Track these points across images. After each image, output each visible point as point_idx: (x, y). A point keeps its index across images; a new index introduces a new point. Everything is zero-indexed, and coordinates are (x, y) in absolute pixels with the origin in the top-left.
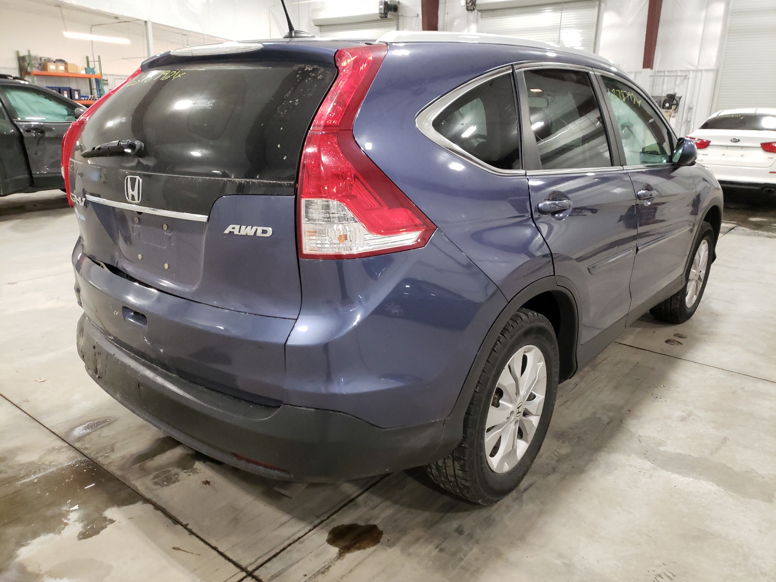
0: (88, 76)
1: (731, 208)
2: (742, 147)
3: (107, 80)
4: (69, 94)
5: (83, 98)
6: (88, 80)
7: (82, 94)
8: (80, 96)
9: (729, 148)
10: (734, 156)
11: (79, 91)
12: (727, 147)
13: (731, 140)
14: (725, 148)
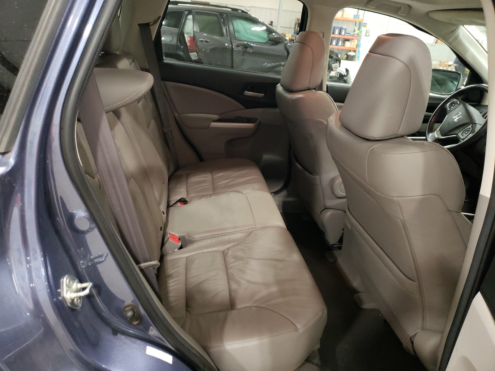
0: (355, 20)
3: (366, 24)
4: (339, 32)
5: (347, 35)
6: (355, 23)
7: (347, 32)
8: (345, 33)
11: (345, 30)
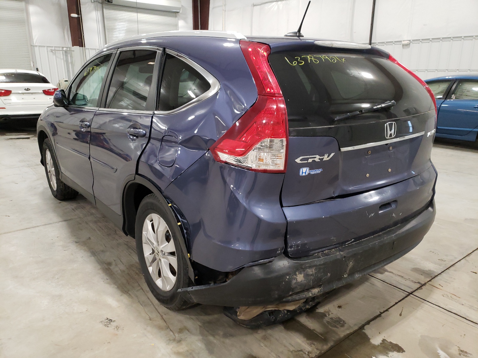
1: (32, 131)
2: (32, 93)
9: (24, 94)
10: (29, 99)
12: (23, 93)
13: (25, 90)
14: (22, 94)
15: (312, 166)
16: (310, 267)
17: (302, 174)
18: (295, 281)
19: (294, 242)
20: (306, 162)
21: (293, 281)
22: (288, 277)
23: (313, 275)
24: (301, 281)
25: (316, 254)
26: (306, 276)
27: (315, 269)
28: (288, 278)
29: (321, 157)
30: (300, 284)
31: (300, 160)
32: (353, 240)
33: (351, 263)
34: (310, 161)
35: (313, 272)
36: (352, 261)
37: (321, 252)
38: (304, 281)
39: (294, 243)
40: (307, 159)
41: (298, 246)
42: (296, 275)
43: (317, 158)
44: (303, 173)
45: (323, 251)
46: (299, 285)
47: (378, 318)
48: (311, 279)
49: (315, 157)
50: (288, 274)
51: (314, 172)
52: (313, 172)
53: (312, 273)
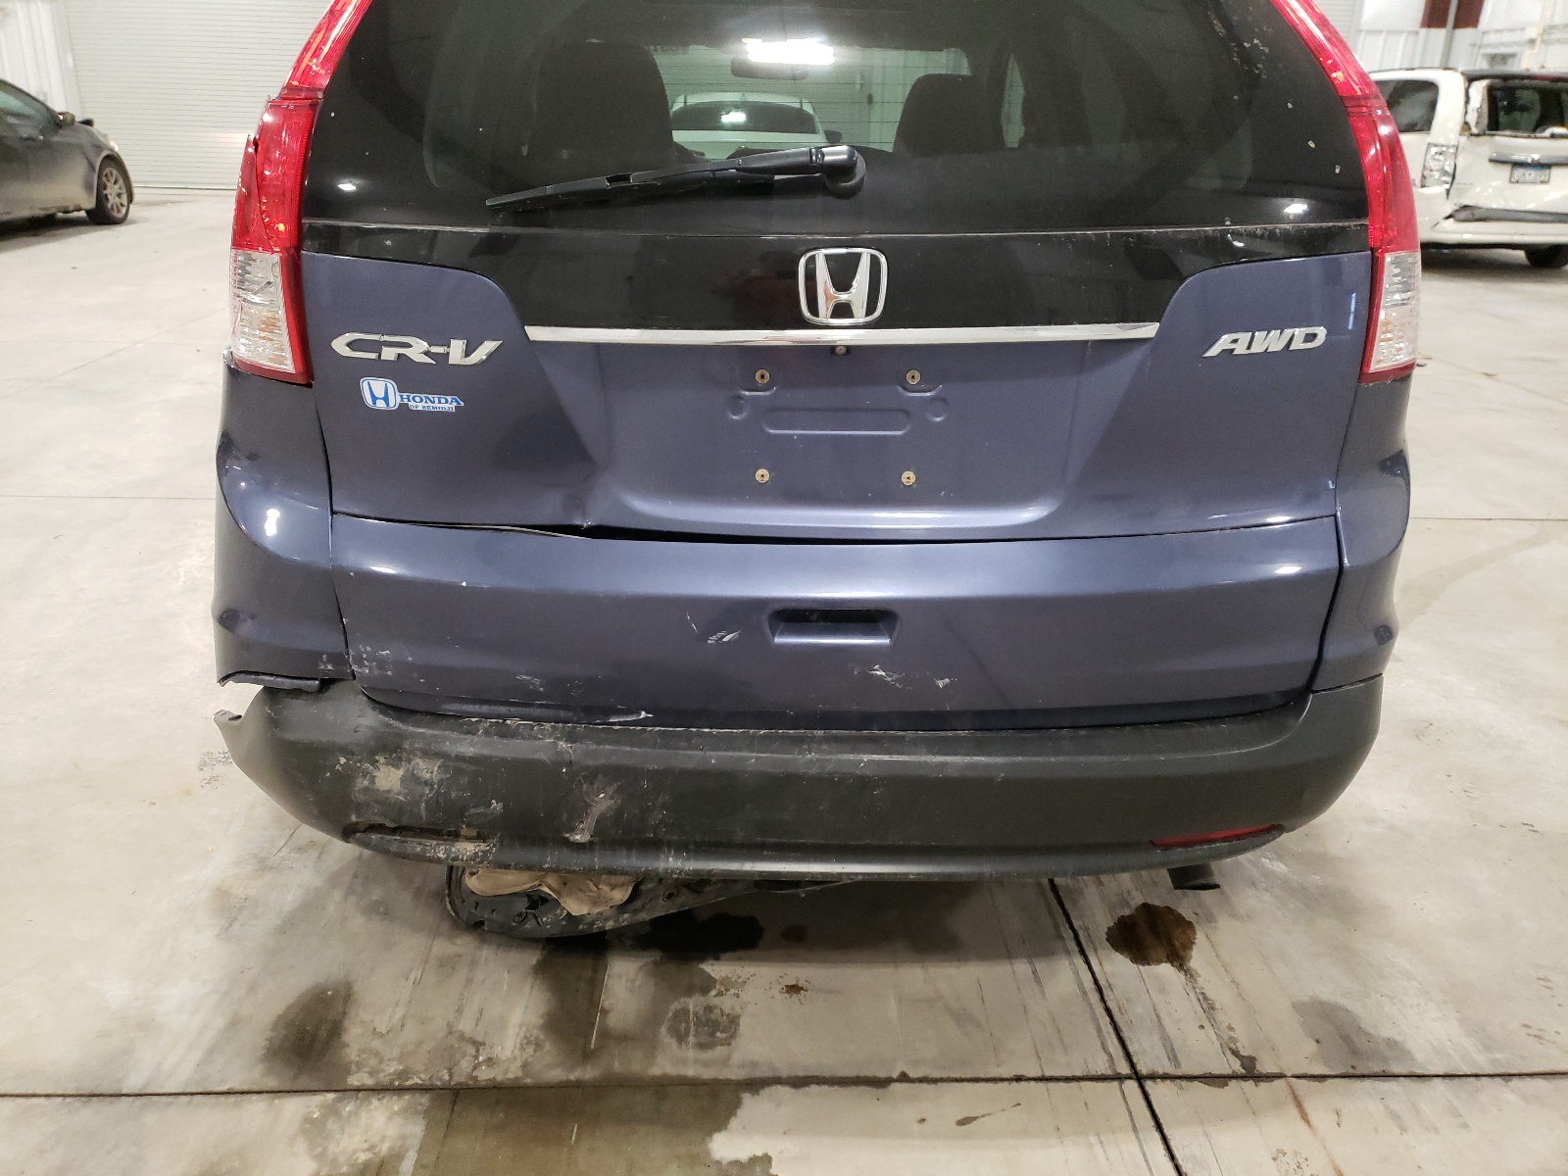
15: (404, 374)
16: (426, 754)
17: (374, 403)
18: (366, 783)
19: (369, 649)
20: (373, 356)
21: (360, 780)
22: (343, 760)
23: (432, 785)
24: (389, 791)
25: (474, 720)
26: (412, 779)
27: (439, 767)
28: (342, 762)
29: (435, 349)
30: (383, 801)
31: (349, 345)
32: (643, 714)
33: (602, 796)
34: (389, 354)
35: (432, 773)
36: (610, 790)
37: (498, 717)
38: (398, 794)
39: (367, 653)
40: (376, 346)
41: (382, 663)
42: (374, 763)
43: (418, 350)
44: (374, 399)
45: (504, 717)
46: (377, 802)
47: (863, 1088)
48: (421, 796)
49: (408, 346)
50: (345, 750)
51: (423, 404)
52: (419, 403)
53: (428, 775)
